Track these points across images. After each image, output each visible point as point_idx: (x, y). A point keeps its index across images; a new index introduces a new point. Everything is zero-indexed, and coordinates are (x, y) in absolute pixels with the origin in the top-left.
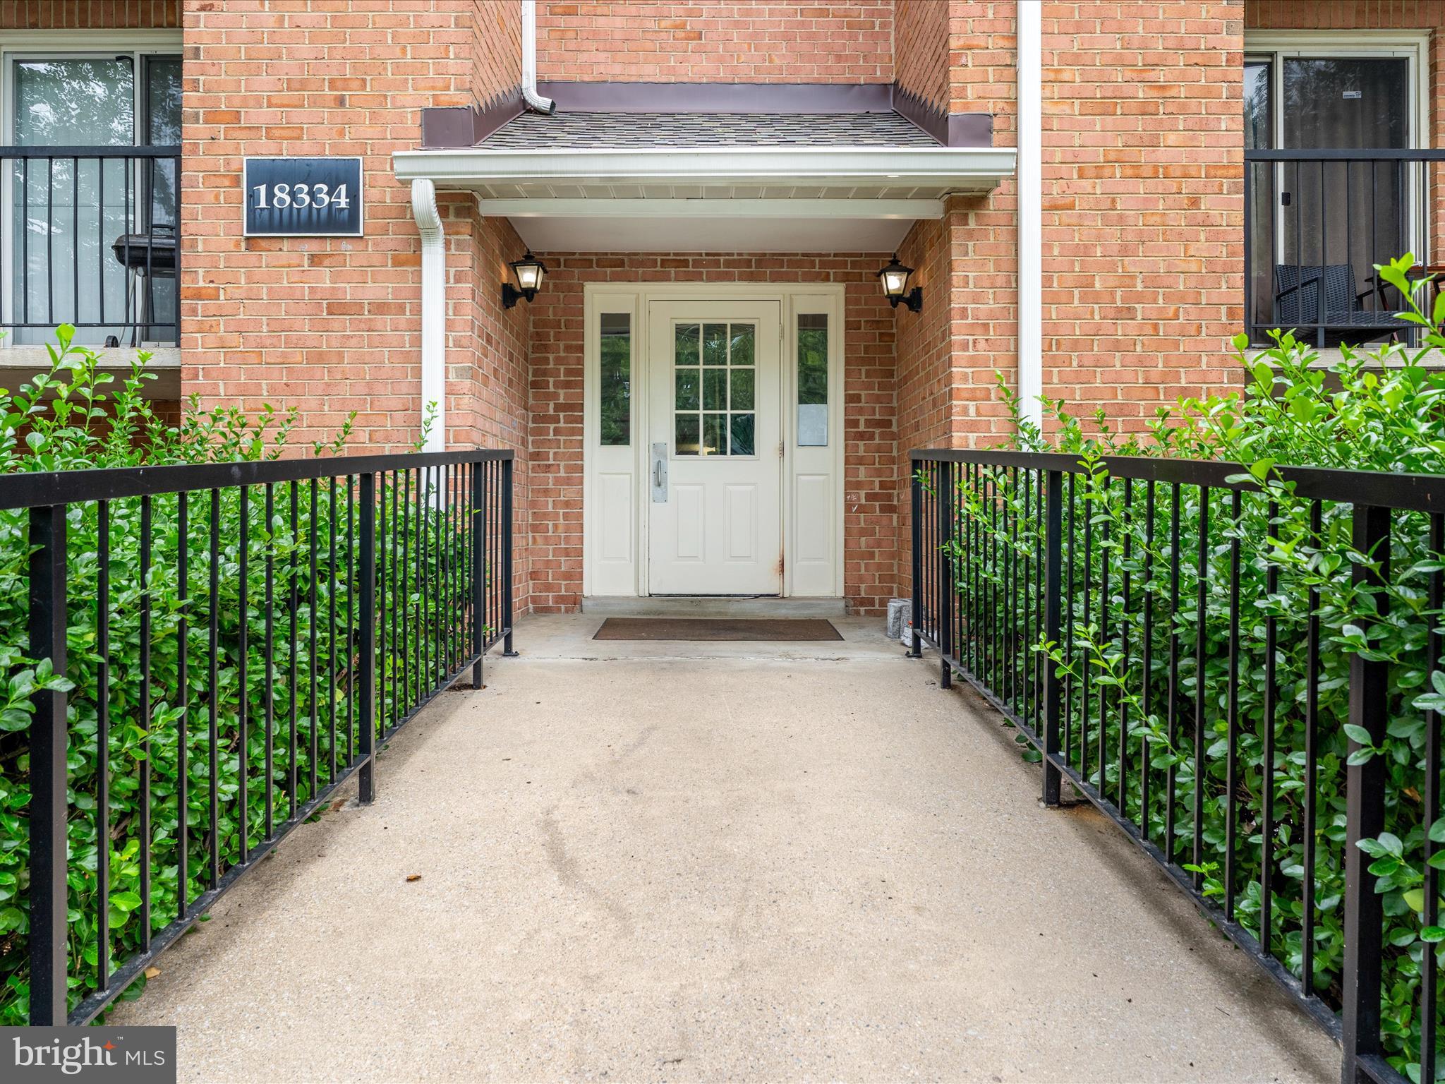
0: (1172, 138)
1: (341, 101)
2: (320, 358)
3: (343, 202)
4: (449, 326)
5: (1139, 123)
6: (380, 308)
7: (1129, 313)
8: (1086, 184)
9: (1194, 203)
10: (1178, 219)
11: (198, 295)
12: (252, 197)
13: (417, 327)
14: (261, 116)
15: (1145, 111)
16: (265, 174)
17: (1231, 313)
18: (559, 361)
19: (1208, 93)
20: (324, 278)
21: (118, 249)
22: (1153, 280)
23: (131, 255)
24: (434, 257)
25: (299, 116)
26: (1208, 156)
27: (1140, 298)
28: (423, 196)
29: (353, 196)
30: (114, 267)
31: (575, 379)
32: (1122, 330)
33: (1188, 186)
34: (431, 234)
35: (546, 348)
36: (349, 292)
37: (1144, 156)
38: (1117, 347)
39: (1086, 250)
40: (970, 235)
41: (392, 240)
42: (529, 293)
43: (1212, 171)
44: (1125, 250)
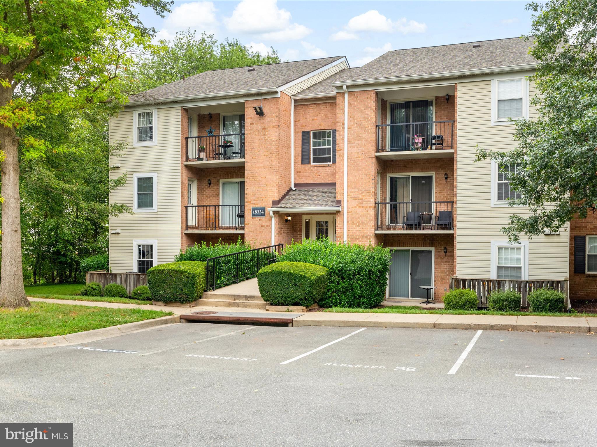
0: (365, 203)
1: (263, 200)
2: (260, 232)
3: (263, 213)
4: (275, 228)
5: (360, 201)
6: (267, 226)
7: (359, 226)
8: (353, 209)
9: (368, 211)
10: (365, 213)
11: (247, 224)
12: (253, 212)
13: (271, 228)
14: (254, 202)
15: (361, 199)
16: (254, 209)
17: (372, 226)
18: (298, 227)
19: (369, 196)
20: (261, 222)
21: (237, 216)
22: (362, 222)
23: (239, 216)
24: (273, 220)
25: (258, 202)
26: (369, 205)
27: (360, 224)
28: (271, 213)
29: (264, 212)
30: (237, 218)
31: (301, 230)
32: (358, 228)
33: (367, 209)
34: (273, 217)
35: (296, 225)
36: (264, 224)
37: (361, 205)
38: (357, 231)
39: (353, 218)
40: (338, 216)
41: (268, 217)
42: (289, 220)
43: (370, 207)
44: (358, 218)
